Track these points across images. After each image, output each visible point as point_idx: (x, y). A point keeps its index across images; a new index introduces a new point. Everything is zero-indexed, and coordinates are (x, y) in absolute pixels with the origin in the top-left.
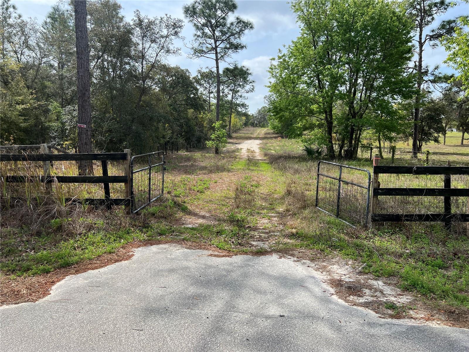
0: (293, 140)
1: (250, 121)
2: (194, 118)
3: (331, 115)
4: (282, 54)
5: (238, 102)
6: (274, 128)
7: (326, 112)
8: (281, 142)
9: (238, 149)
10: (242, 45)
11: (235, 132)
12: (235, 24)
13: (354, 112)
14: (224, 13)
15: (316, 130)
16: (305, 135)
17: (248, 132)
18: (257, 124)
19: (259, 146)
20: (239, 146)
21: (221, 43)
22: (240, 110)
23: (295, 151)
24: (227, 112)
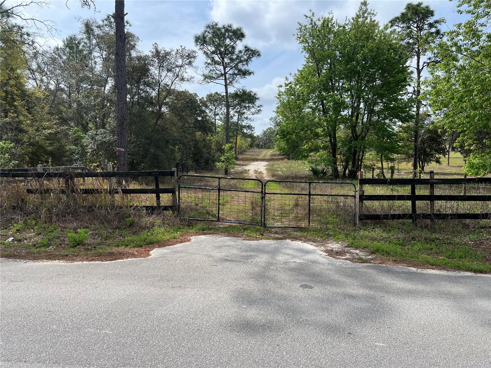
0: (299, 162)
1: (256, 143)
2: (201, 140)
3: (335, 137)
4: (289, 82)
5: (243, 124)
6: (280, 150)
7: (330, 136)
8: (288, 163)
9: (245, 170)
10: (250, 72)
11: (241, 153)
12: (243, 52)
13: (356, 135)
14: (232, 42)
15: (322, 152)
16: (311, 156)
17: (253, 153)
18: (262, 146)
19: (266, 168)
20: (247, 168)
21: (230, 70)
22: (245, 131)
23: (302, 172)
24: (233, 134)
